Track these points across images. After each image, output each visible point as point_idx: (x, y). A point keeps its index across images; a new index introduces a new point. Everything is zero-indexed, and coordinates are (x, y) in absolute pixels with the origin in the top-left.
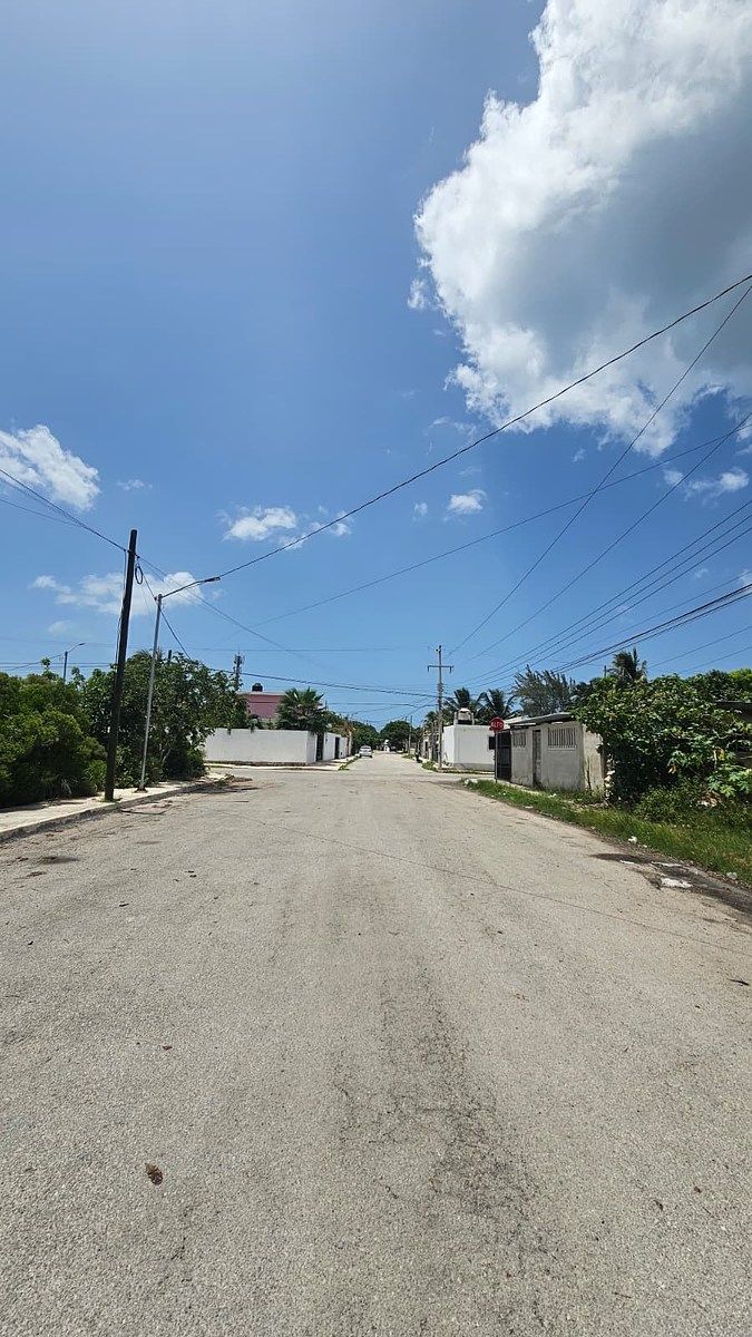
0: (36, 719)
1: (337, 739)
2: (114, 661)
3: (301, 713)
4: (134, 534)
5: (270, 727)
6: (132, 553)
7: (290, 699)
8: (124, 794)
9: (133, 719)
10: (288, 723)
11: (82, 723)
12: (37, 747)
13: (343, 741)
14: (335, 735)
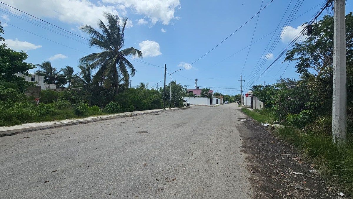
0: (153, 97)
1: (217, 100)
2: (164, 86)
3: (206, 93)
4: (165, 64)
5: (198, 97)
6: (165, 68)
7: (203, 90)
8: (167, 109)
9: (168, 96)
10: (203, 96)
11: (160, 97)
12: (154, 101)
13: (219, 100)
14: (216, 99)
